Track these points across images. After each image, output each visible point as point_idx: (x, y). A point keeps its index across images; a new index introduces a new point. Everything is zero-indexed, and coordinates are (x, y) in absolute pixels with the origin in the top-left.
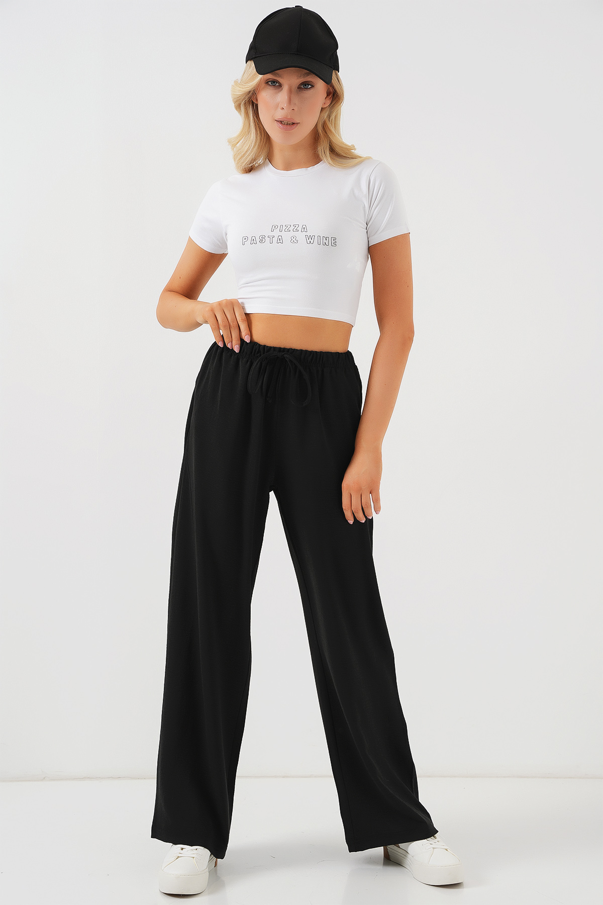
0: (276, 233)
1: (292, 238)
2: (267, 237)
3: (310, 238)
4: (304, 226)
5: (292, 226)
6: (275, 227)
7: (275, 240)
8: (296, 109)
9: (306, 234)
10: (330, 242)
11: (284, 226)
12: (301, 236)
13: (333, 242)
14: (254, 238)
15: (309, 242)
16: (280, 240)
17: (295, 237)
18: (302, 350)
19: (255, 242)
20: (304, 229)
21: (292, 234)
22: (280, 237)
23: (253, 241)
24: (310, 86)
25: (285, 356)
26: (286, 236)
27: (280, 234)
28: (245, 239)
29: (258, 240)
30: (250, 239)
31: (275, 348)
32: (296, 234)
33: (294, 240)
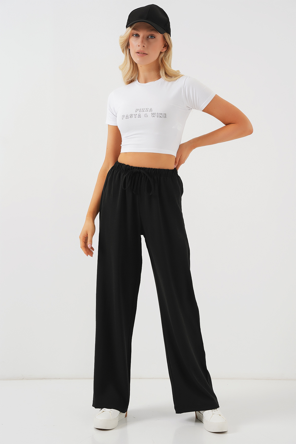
0: (138, 113)
1: (145, 115)
2: (133, 115)
3: (153, 114)
4: (151, 109)
5: (145, 109)
6: (137, 110)
7: (137, 116)
8: (145, 46)
9: (152, 112)
10: (163, 116)
11: (141, 109)
12: (149, 114)
13: (164, 116)
14: (127, 116)
15: (153, 116)
16: (139, 116)
17: (146, 114)
18: (149, 168)
19: (128, 118)
20: (151, 110)
21: (145, 113)
22: (139, 115)
23: (127, 117)
24: (153, 37)
25: (141, 171)
26: (142, 114)
27: (140, 113)
28: (123, 116)
29: (129, 117)
30: (125, 116)
31: (136, 167)
32: (147, 113)
33: (146, 116)
